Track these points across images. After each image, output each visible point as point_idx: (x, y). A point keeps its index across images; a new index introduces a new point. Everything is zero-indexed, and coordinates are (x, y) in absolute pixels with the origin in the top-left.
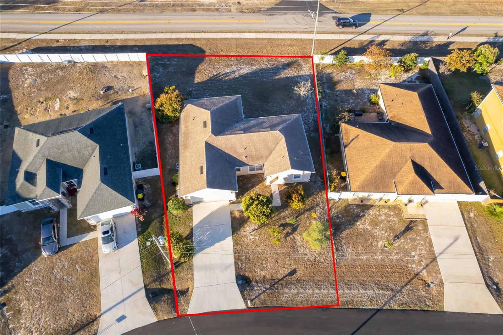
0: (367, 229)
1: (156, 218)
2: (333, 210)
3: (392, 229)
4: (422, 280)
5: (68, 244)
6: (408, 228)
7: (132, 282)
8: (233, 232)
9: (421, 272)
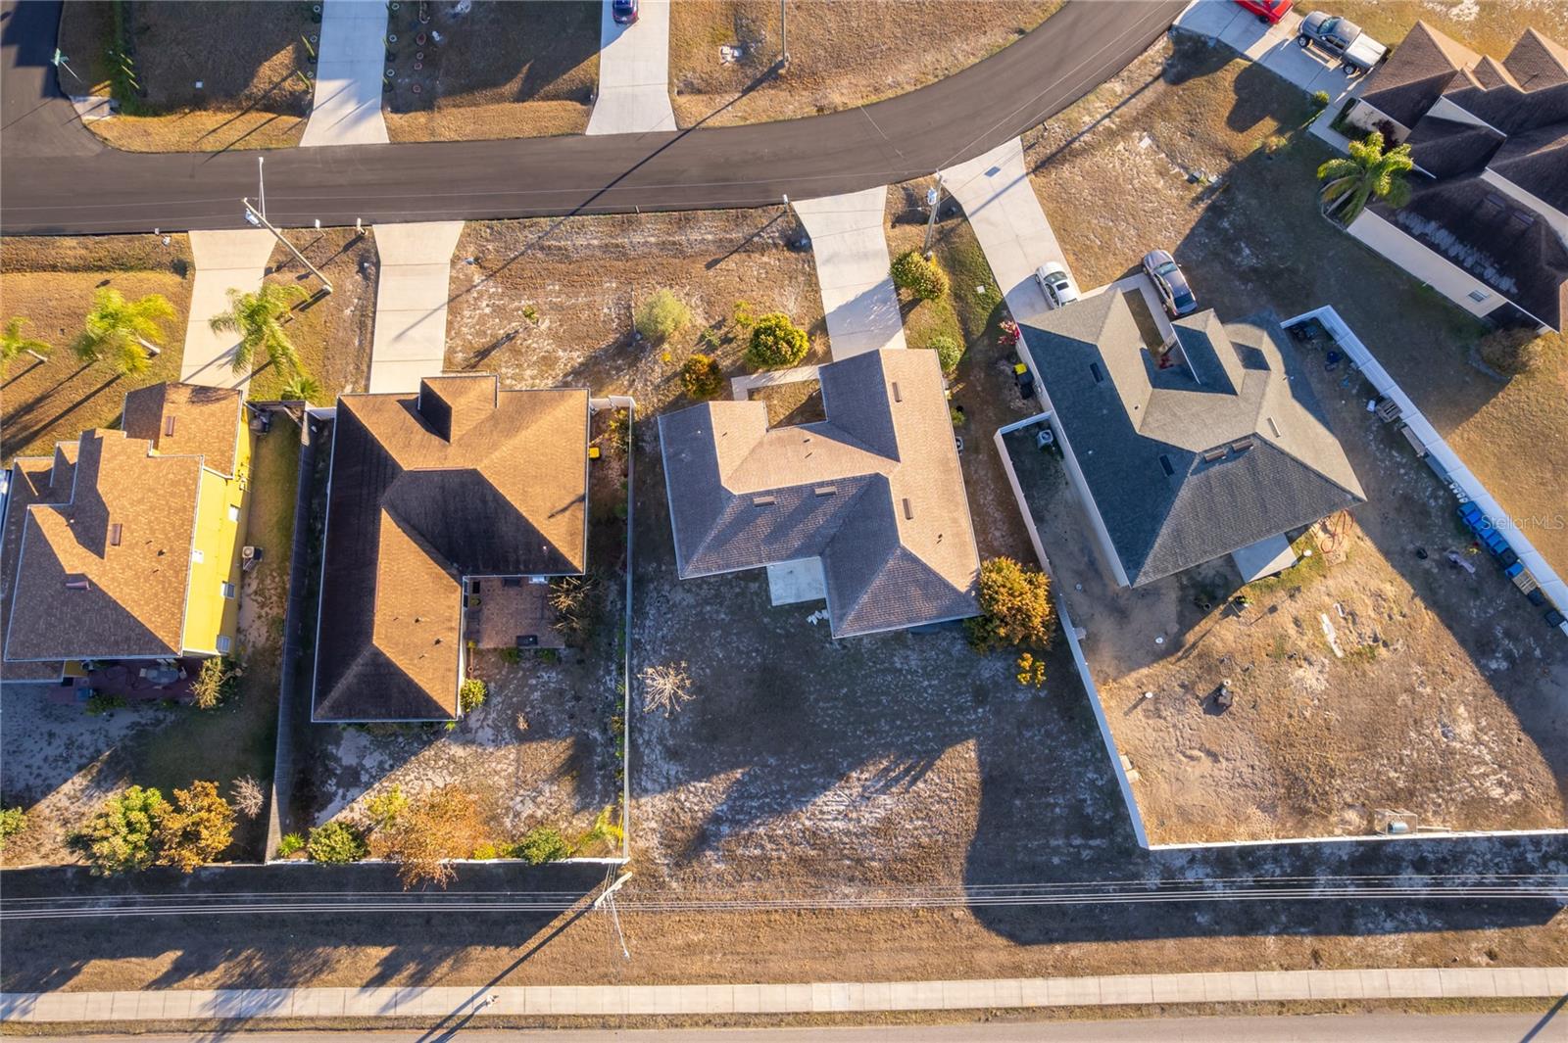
0: (565, 350)
1: (978, 339)
2: (626, 383)
3: (517, 352)
4: (485, 268)
5: (1131, 278)
6: (484, 353)
7: (991, 224)
8: (824, 320)
9: (483, 281)
